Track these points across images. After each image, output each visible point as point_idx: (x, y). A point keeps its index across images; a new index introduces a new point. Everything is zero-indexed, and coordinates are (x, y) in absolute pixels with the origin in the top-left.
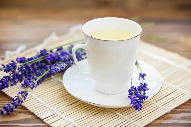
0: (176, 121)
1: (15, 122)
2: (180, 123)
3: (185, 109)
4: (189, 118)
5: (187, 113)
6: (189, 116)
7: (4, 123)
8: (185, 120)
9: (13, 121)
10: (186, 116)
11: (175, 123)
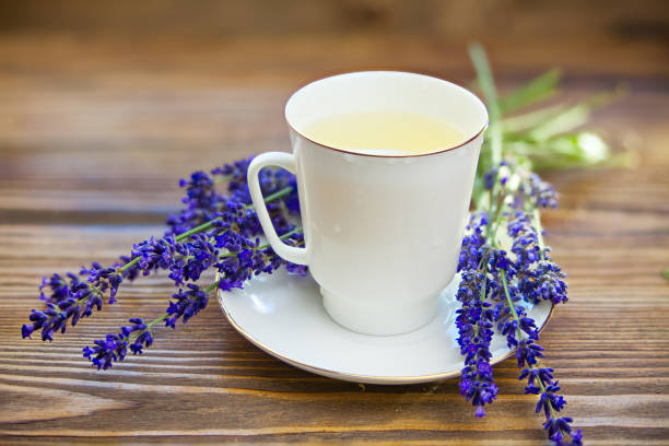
0: (611, 419)
1: (60, 423)
2: (622, 429)
3: (640, 380)
4: (653, 412)
5: (648, 392)
6: (654, 404)
7: (21, 426)
8: (640, 417)
9: (53, 420)
10: (642, 404)
11: (604, 427)
